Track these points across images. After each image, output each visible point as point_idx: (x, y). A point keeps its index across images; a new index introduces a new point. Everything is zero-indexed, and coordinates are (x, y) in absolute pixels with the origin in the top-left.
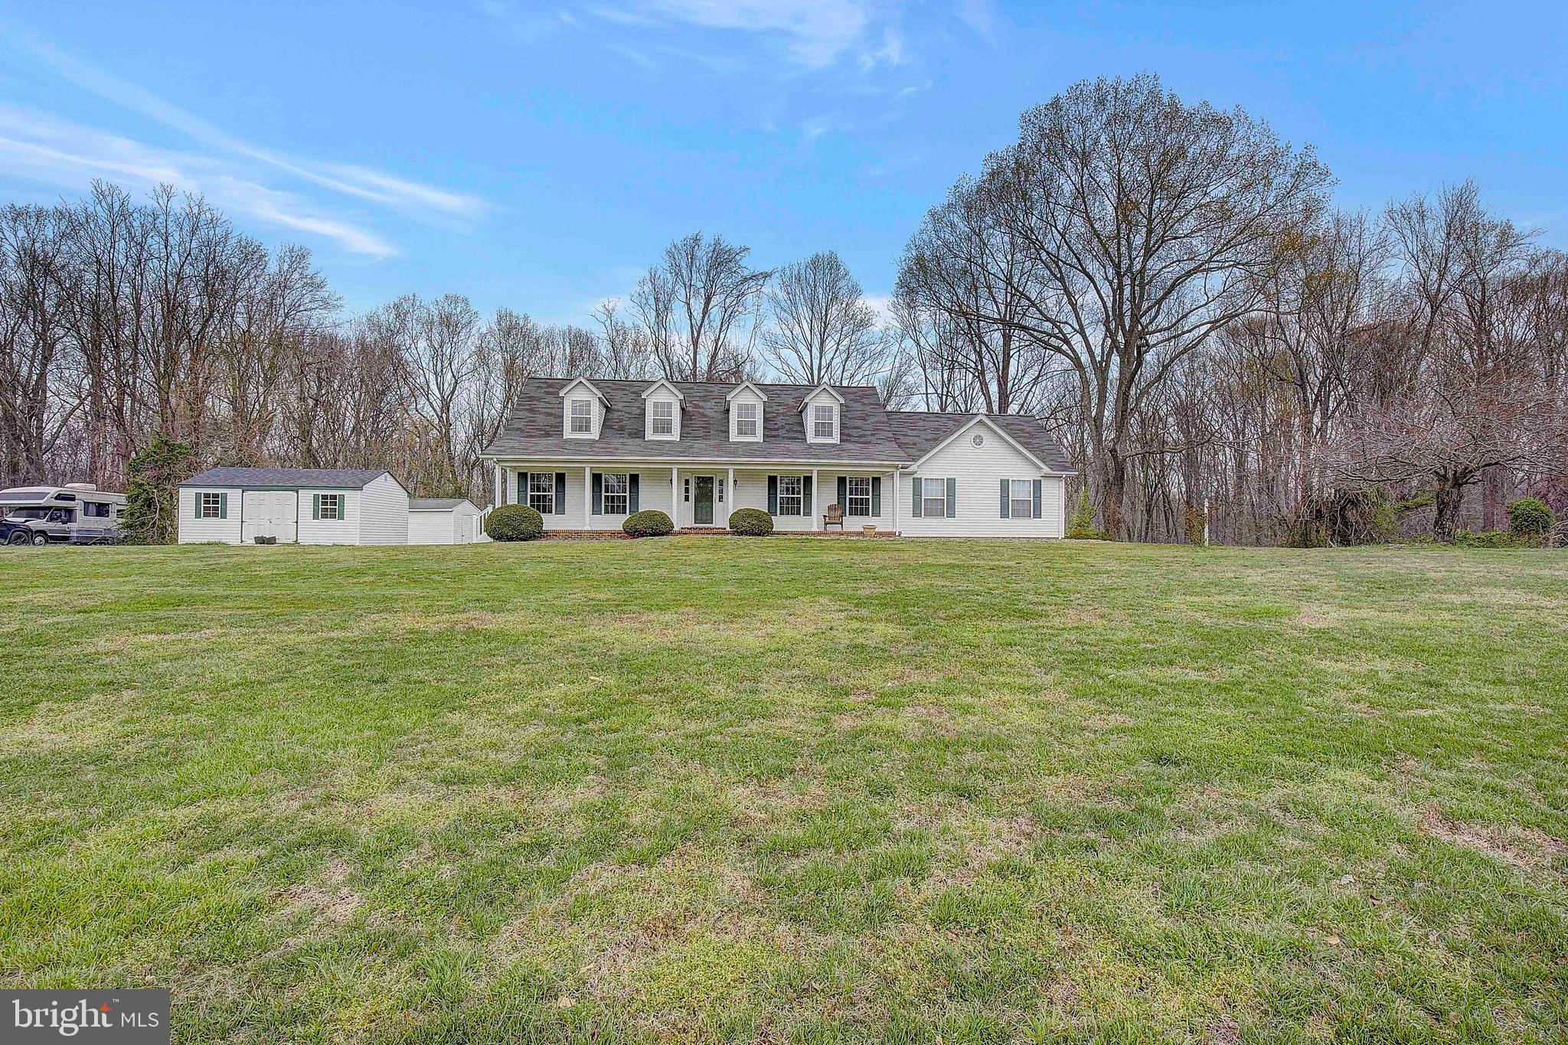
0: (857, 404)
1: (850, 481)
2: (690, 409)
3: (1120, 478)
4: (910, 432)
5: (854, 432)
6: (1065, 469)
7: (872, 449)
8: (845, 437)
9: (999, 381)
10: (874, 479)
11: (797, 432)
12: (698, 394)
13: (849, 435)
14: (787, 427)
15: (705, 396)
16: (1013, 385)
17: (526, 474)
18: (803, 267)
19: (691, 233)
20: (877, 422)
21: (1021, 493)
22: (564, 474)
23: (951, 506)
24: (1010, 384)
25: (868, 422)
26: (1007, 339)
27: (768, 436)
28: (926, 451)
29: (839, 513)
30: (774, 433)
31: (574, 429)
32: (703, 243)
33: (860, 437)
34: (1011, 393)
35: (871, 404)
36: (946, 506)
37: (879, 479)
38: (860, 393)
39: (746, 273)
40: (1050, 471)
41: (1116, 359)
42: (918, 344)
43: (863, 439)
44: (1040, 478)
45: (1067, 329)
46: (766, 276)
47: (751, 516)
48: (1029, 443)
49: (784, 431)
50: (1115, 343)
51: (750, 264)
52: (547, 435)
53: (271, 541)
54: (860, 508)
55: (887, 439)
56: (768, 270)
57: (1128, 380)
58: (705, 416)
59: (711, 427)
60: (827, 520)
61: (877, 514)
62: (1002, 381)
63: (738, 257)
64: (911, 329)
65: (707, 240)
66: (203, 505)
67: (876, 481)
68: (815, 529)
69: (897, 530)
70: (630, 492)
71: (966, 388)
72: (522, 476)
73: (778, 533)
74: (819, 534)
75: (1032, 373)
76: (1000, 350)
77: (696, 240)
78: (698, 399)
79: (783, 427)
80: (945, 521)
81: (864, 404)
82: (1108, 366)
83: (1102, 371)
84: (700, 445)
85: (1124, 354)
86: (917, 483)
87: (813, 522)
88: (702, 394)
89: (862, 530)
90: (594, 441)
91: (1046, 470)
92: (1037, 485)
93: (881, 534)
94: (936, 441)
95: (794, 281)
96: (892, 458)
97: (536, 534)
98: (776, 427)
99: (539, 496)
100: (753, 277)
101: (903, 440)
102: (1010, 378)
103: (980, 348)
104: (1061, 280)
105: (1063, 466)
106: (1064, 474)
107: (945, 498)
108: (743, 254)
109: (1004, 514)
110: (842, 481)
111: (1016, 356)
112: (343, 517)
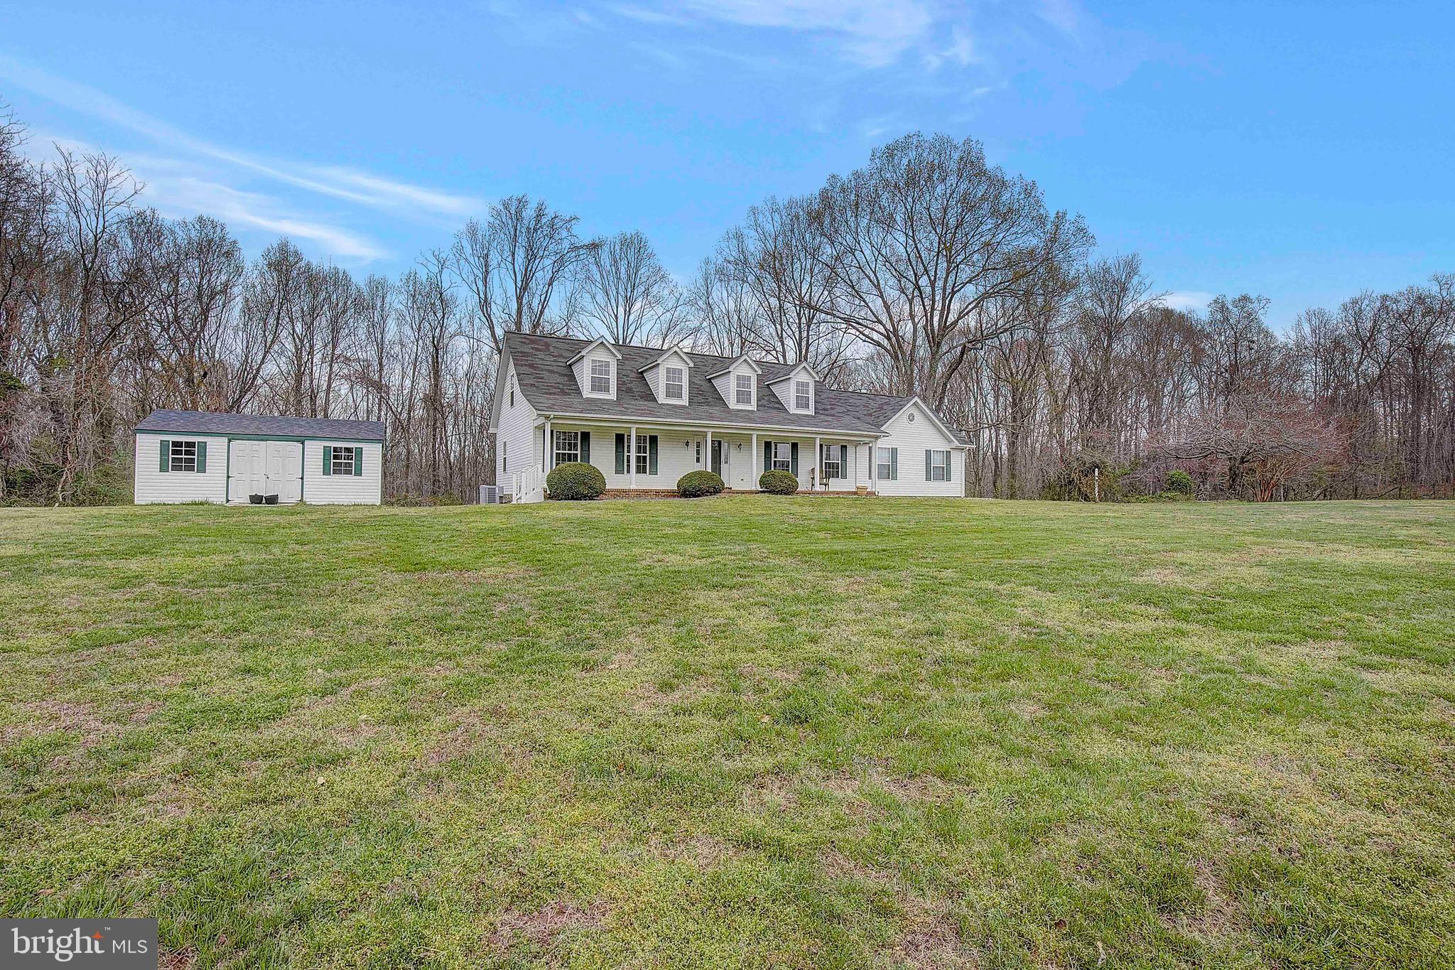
22: (589, 433)
36: (889, 472)
40: (958, 444)
44: (949, 450)
53: (272, 500)
63: (565, 225)
66: (171, 456)
92: (949, 455)
106: (966, 447)
109: (927, 477)
112: (359, 473)
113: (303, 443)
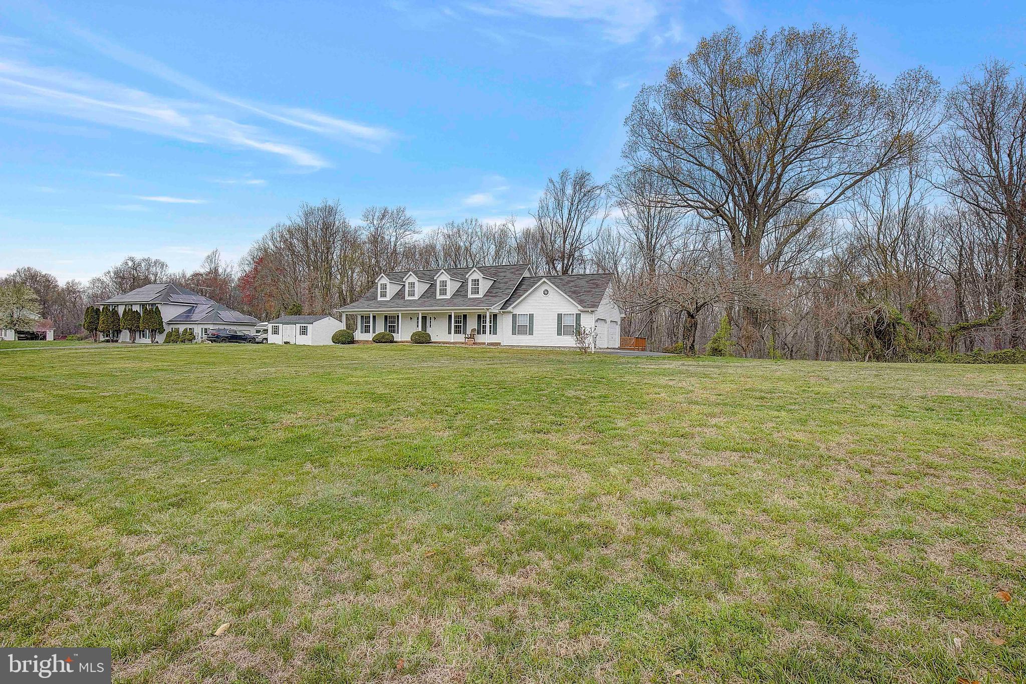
1: (483, 317)
21: (570, 321)
23: (531, 328)
36: (528, 329)
44: (580, 312)
53: (289, 343)
61: (495, 333)
66: (274, 330)
80: (527, 337)
86: (514, 316)
91: (580, 308)
92: (578, 316)
107: (528, 324)
109: (559, 334)
112: (306, 334)
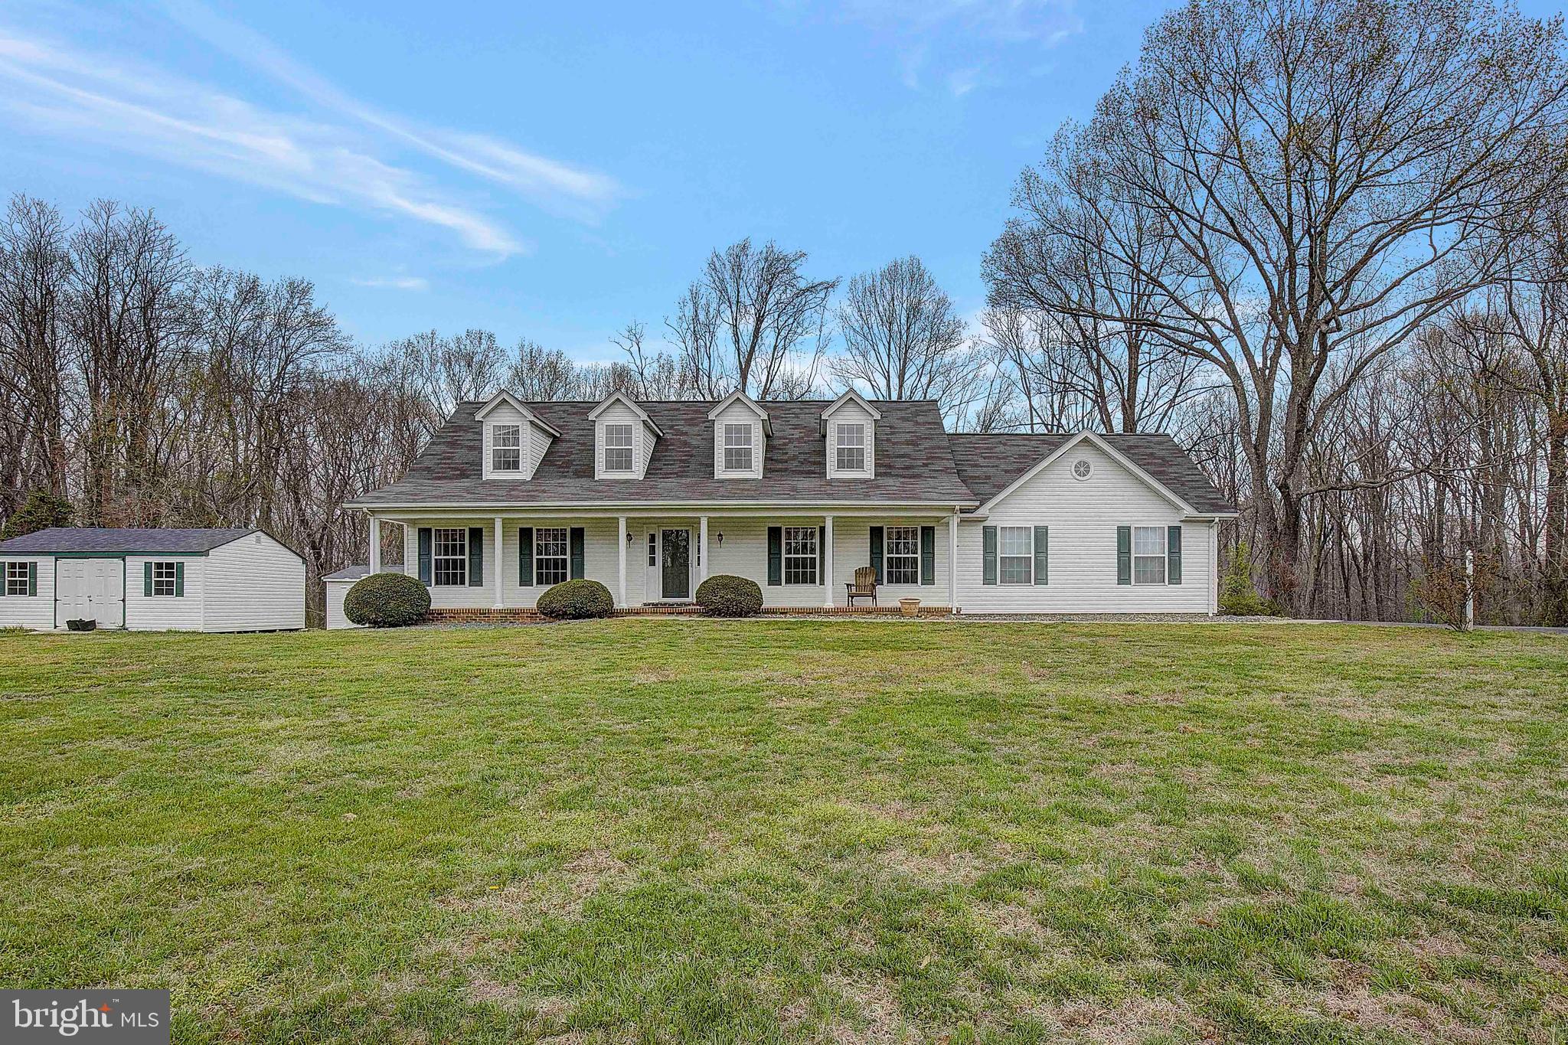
0: (907, 424)
1: (889, 533)
2: (668, 437)
3: (1293, 526)
4: (981, 461)
5: (899, 463)
6: (1217, 508)
7: (920, 485)
8: (882, 470)
9: (1123, 404)
10: (923, 528)
11: (814, 463)
12: (685, 417)
13: (890, 467)
14: (802, 457)
15: (692, 419)
16: (1142, 410)
17: (430, 530)
18: (878, 279)
19: (737, 240)
20: (933, 448)
21: (1150, 547)
22: (481, 529)
23: (1042, 567)
24: (1137, 410)
25: (921, 447)
26: (1134, 348)
27: (771, 471)
28: (1002, 487)
29: (870, 579)
30: (780, 466)
31: (497, 466)
32: (750, 252)
33: (907, 468)
34: (1139, 419)
35: (929, 423)
36: (1033, 568)
37: (932, 529)
38: (913, 409)
39: (802, 285)
40: (1195, 514)
41: (1285, 361)
42: (1021, 365)
43: (911, 472)
44: (1179, 524)
45: (1217, 329)
46: (829, 286)
47: (725, 586)
48: (1161, 473)
49: (796, 463)
50: (1283, 338)
51: (807, 273)
52: (463, 475)
54: (902, 573)
55: (945, 470)
56: (831, 278)
57: (1304, 390)
58: (686, 444)
59: (693, 460)
60: (854, 591)
61: (929, 580)
62: (1128, 405)
63: (793, 266)
64: (1010, 344)
65: (757, 247)
67: (928, 532)
68: (829, 605)
69: (954, 605)
70: (572, 554)
71: (1083, 417)
72: (425, 534)
73: (769, 612)
74: (836, 612)
75: (1168, 392)
76: (1124, 366)
77: (744, 248)
78: (682, 422)
79: (794, 458)
80: (1030, 589)
81: (917, 423)
82: (1273, 372)
83: (1265, 380)
84: (671, 483)
85: (1299, 354)
86: (989, 534)
87: (828, 594)
88: (689, 416)
89: (900, 605)
90: (524, 482)
91: (1189, 511)
92: (1175, 533)
93: (929, 611)
94: (1021, 471)
95: (866, 294)
96: (947, 497)
97: (423, 615)
98: (785, 457)
99: (447, 561)
100: (811, 289)
101: (971, 472)
102: (1138, 400)
103: (1099, 364)
104: (1206, 260)
105: (1212, 505)
106: (1217, 516)
107: (1032, 556)
108: (799, 262)
109: (1124, 579)
110: (876, 533)
111: (1145, 373)
112: (180, 593)
113: (124, 560)
